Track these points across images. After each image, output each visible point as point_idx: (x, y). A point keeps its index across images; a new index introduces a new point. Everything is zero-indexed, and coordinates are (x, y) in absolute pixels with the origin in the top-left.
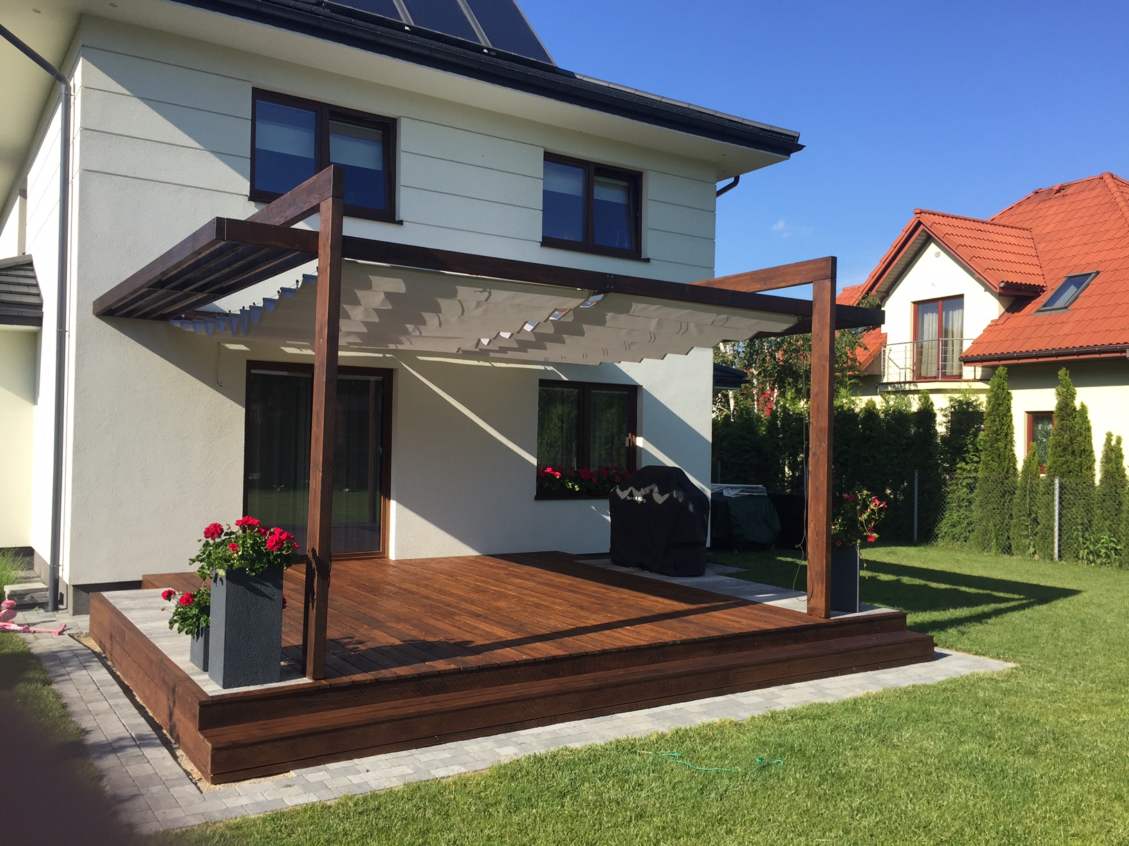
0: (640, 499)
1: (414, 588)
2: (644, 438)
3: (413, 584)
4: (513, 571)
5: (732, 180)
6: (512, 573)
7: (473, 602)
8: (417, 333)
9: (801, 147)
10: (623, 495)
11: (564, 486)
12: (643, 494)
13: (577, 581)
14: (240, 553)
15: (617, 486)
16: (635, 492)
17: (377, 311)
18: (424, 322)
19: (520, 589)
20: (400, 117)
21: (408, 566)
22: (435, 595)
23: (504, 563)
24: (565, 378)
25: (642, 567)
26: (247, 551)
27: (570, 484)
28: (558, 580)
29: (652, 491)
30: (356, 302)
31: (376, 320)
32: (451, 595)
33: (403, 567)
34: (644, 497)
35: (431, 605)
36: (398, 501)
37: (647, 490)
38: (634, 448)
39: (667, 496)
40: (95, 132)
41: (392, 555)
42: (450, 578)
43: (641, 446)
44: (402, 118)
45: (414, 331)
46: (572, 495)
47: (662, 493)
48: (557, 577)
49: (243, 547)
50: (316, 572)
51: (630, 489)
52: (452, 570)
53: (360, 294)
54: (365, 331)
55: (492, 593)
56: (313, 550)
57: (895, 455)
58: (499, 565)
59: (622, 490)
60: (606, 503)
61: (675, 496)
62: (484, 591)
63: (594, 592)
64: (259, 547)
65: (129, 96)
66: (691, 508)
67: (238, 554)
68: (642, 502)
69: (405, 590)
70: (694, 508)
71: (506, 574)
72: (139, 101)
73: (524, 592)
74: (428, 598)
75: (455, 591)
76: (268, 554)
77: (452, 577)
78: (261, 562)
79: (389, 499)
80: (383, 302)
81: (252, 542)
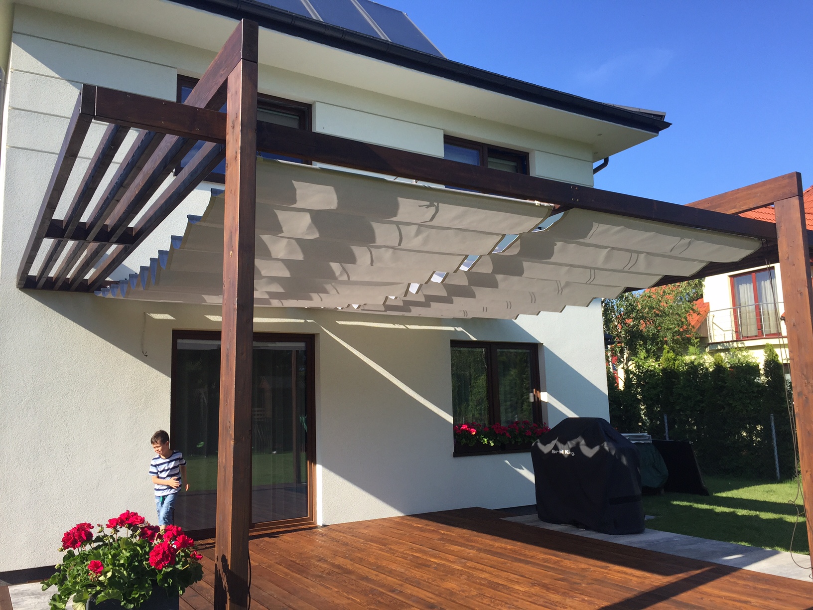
0: (567, 452)
1: (348, 564)
2: (548, 393)
3: (346, 558)
4: (444, 534)
5: (602, 162)
6: (445, 537)
7: (417, 584)
8: (345, 278)
9: (668, 125)
10: (546, 449)
11: (479, 442)
12: (571, 446)
13: (517, 546)
14: (109, 575)
15: (538, 440)
16: (560, 445)
17: (300, 242)
18: (352, 259)
19: (463, 561)
20: (315, 102)
21: (337, 533)
22: (373, 574)
23: (432, 526)
24: (474, 339)
25: (577, 524)
26: (119, 572)
27: (486, 440)
28: (497, 544)
29: (578, 444)
30: (276, 229)
31: (300, 257)
32: (391, 573)
33: (334, 535)
34: (571, 450)
35: (372, 591)
36: (325, 465)
37: (574, 442)
38: (538, 403)
39: (597, 448)
40: (23, 112)
41: (320, 521)
42: (383, 547)
43: (546, 401)
44: (316, 103)
45: (341, 275)
46: (486, 451)
47: (590, 445)
48: (495, 540)
49: (114, 565)
50: (228, 593)
51: (554, 442)
52: (382, 536)
53: (282, 215)
54: (287, 274)
55: (435, 568)
56: (224, 559)
57: (749, 401)
58: (428, 527)
59: (545, 444)
60: (528, 457)
61: (607, 448)
62: (424, 565)
63: (545, 560)
64: (140, 562)
65: (58, 78)
66: (624, 461)
67: (105, 576)
68: (570, 455)
69: (339, 567)
70: (628, 460)
71: (440, 539)
72: (68, 83)
73: (469, 564)
74: (366, 579)
75: (393, 567)
76: (153, 573)
77: (384, 545)
78: (141, 587)
79: (315, 464)
80: (309, 228)
81: (128, 555)
